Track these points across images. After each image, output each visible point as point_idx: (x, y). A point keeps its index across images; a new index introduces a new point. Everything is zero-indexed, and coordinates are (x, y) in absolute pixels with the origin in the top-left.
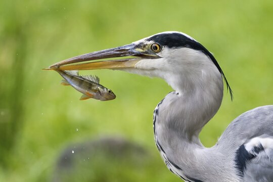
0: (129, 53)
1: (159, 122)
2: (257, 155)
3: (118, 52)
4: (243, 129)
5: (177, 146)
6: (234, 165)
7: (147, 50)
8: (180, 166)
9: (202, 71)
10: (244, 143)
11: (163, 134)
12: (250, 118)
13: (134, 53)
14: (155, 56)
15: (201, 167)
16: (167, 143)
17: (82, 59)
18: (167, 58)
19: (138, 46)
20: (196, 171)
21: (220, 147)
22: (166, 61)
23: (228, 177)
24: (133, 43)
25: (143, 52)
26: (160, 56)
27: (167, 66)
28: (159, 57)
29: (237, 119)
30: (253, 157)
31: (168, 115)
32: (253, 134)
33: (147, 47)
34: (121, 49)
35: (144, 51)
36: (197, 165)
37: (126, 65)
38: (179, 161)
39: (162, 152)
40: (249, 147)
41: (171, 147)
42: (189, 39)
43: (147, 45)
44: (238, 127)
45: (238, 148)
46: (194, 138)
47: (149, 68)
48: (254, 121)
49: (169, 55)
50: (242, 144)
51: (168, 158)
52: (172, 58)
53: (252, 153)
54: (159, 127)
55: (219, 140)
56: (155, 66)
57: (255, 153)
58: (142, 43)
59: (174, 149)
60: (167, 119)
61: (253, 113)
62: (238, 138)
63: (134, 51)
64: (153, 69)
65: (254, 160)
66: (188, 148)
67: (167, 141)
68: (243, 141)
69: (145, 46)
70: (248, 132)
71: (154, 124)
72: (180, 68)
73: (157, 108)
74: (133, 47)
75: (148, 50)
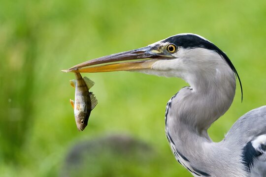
0: (146, 54)
1: (171, 115)
2: (264, 152)
3: (135, 54)
4: (250, 127)
5: (186, 139)
6: (241, 161)
7: (162, 52)
8: (187, 158)
9: (217, 70)
10: (252, 140)
11: (174, 126)
12: (257, 116)
13: (150, 55)
14: (171, 56)
15: (208, 160)
16: (176, 135)
17: (100, 61)
18: (182, 58)
19: (154, 48)
20: (203, 164)
21: (227, 142)
22: (181, 61)
23: (234, 172)
24: (149, 45)
25: (159, 54)
26: (175, 56)
27: (183, 66)
28: (174, 58)
29: (243, 117)
30: (260, 154)
31: (181, 108)
32: (260, 132)
33: (162, 48)
34: (137, 51)
35: (160, 52)
36: (204, 158)
37: (143, 66)
38: (188, 152)
39: (172, 144)
40: (256, 145)
41: (181, 139)
42: (203, 40)
43: (162, 46)
44: (246, 124)
45: (245, 145)
46: (204, 132)
47: (165, 68)
48: (260, 119)
49: (184, 55)
50: (249, 140)
51: (177, 149)
52: (187, 58)
53: (259, 150)
54: (171, 120)
55: (226, 136)
56: (171, 66)
57: (261, 151)
58: (158, 45)
59: (184, 142)
60: (179, 113)
61: (259, 111)
62: (245, 135)
63: (150, 53)
64: (170, 70)
65: (261, 157)
66: (198, 141)
67: (177, 133)
68: (250, 138)
69: (160, 48)
70: (255, 129)
71: (166, 116)
72: (195, 67)
73: (170, 101)
74: (149, 49)
75: (164, 51)
